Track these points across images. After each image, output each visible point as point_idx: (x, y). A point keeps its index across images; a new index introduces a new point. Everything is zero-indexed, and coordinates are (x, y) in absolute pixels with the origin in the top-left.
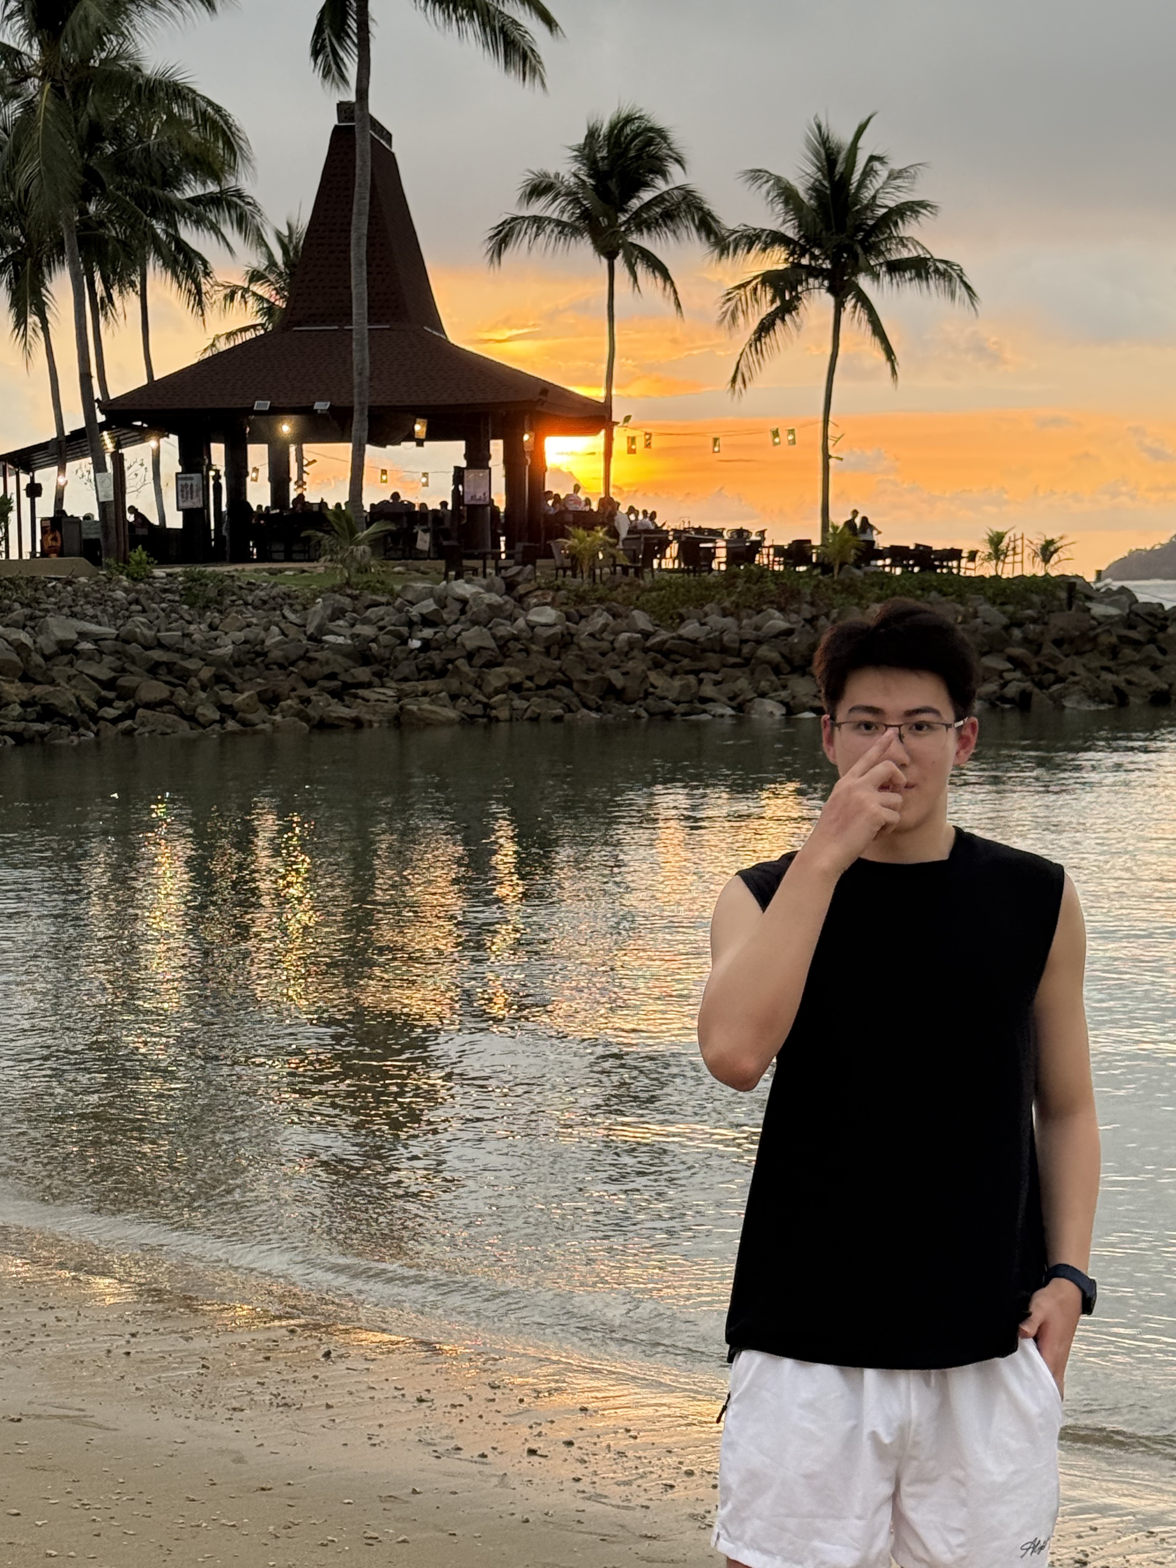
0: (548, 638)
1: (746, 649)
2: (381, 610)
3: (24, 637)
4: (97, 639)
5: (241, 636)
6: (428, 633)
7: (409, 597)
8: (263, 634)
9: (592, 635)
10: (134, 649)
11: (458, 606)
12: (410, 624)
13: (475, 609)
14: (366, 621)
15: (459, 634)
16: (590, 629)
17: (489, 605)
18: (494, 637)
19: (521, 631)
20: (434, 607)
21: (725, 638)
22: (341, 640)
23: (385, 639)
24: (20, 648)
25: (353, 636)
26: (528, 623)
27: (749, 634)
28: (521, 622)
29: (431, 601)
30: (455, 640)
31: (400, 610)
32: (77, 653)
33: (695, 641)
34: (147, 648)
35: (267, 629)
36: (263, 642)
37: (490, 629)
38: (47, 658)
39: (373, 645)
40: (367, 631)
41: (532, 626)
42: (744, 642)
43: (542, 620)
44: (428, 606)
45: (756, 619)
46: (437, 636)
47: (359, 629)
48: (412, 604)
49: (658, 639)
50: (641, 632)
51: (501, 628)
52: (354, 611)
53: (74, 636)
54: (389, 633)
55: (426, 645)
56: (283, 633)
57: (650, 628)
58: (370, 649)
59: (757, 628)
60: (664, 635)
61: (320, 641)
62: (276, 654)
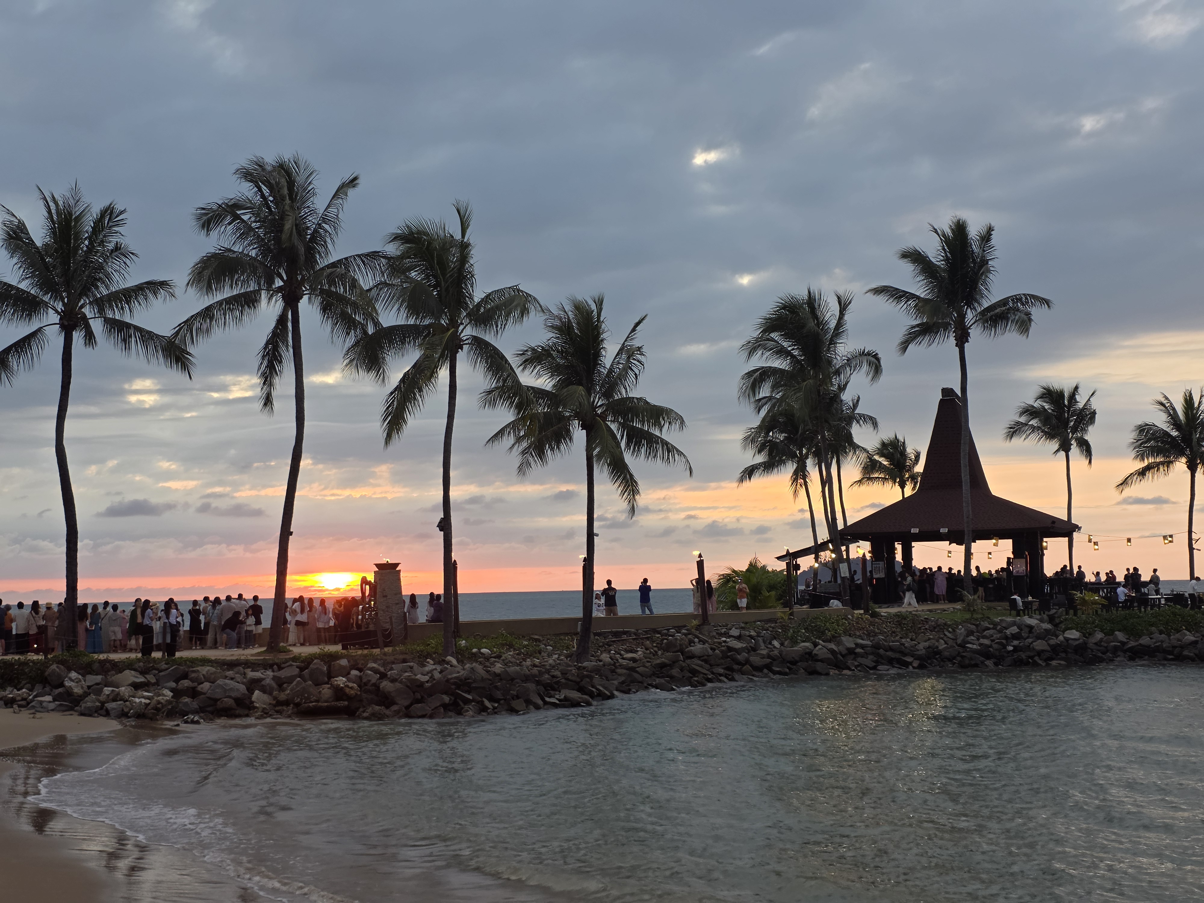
0: (1076, 645)
1: (1176, 651)
2: (991, 632)
3: (832, 646)
4: (862, 647)
5: (927, 644)
6: (1016, 643)
7: (1004, 625)
8: (937, 644)
9: (1096, 644)
10: (881, 651)
11: (1027, 630)
12: (1006, 638)
13: (1038, 631)
14: (984, 637)
15: (1032, 643)
16: (1094, 641)
17: (1045, 630)
18: (1049, 644)
19: (1062, 642)
20: (1018, 630)
21: (1164, 646)
22: (975, 647)
23: (995, 646)
24: (832, 651)
25: (981, 645)
26: (1065, 638)
27: (1175, 643)
28: (1061, 638)
29: (1015, 627)
30: (1029, 646)
31: (1000, 631)
32: (855, 653)
33: (1149, 647)
34: (886, 651)
35: (938, 641)
36: (937, 647)
37: (1046, 641)
38: (843, 656)
39: (991, 649)
40: (986, 642)
41: (1067, 639)
42: (1174, 647)
43: (1072, 637)
44: (1014, 630)
45: (1178, 636)
46: (1021, 644)
47: (982, 641)
48: (1006, 628)
49: (1130, 646)
50: (1121, 642)
51: (1051, 641)
52: (977, 632)
53: (854, 646)
54: (997, 643)
55: (1016, 649)
56: (946, 643)
57: (1125, 640)
58: (990, 651)
59: (1179, 640)
60: (1132, 644)
61: (964, 647)
62: (946, 654)
